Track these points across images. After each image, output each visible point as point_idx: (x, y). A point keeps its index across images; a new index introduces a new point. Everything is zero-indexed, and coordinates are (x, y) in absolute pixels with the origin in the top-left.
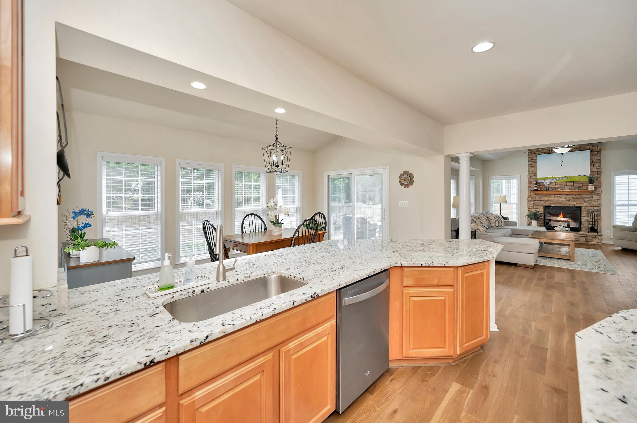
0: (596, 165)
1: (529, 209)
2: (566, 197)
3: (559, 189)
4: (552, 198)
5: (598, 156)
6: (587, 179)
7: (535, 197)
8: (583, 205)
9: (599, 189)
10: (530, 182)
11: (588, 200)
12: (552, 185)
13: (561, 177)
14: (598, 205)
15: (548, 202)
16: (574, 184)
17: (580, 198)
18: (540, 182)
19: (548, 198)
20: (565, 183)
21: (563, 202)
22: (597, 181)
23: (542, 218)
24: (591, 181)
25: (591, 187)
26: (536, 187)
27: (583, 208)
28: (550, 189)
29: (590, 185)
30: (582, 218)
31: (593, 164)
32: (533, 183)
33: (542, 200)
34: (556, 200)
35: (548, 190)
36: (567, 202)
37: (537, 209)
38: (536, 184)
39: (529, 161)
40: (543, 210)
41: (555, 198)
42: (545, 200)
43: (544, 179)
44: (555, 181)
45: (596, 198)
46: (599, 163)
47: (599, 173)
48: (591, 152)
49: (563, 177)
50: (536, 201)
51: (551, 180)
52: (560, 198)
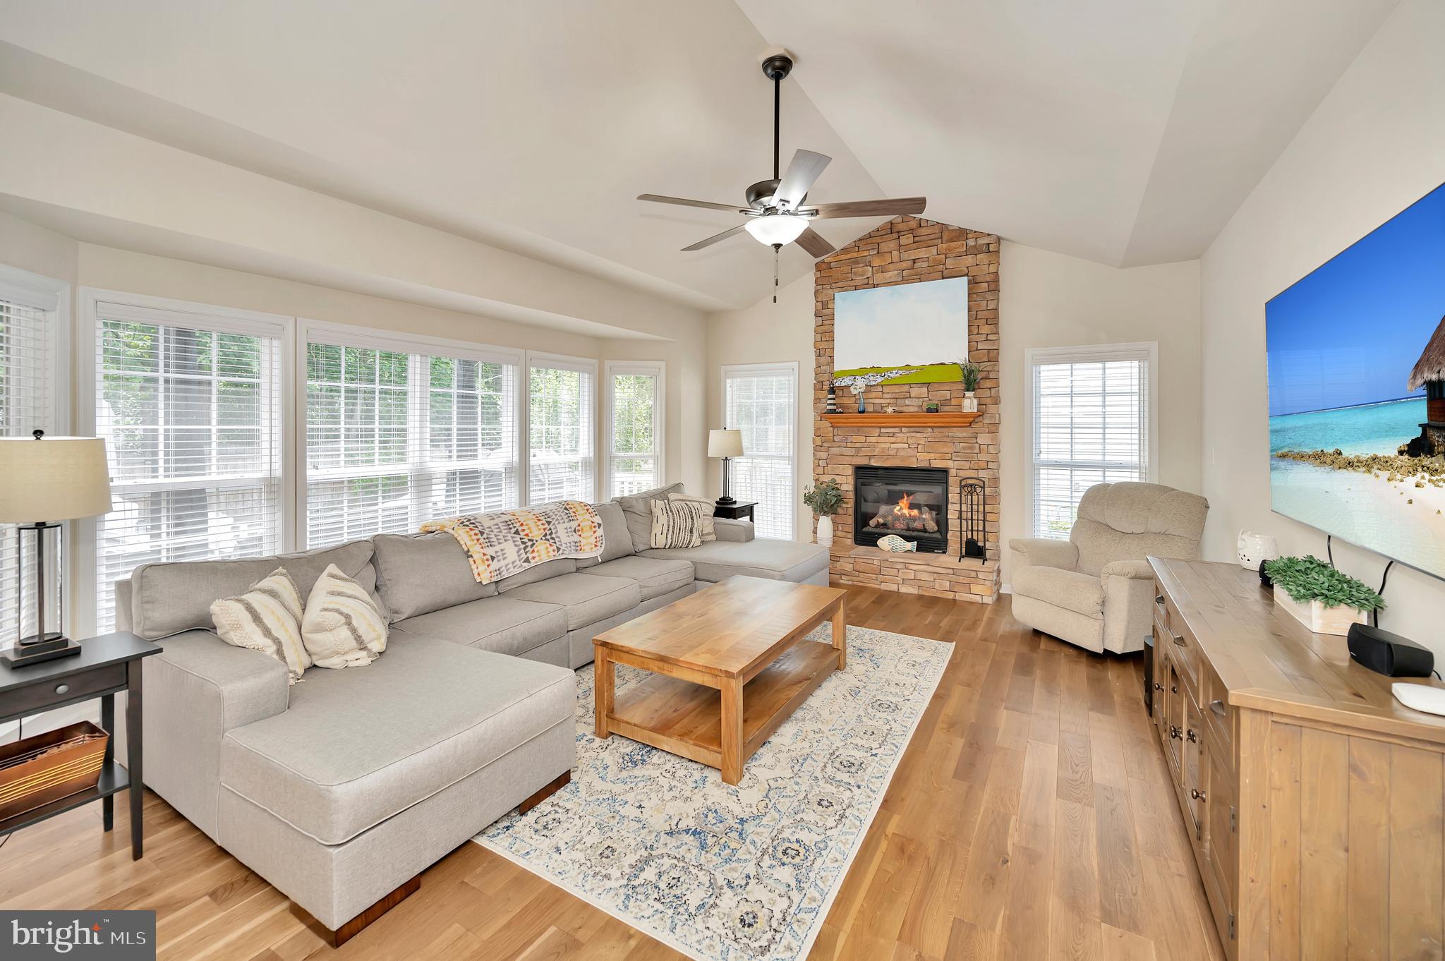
0: (985, 329)
1: (817, 477)
2: (909, 435)
3: (890, 410)
4: (873, 439)
5: (989, 296)
6: (959, 377)
7: (831, 435)
8: (949, 464)
9: (992, 409)
10: (819, 386)
11: (964, 448)
12: (873, 395)
13: (895, 369)
14: (991, 465)
15: (864, 451)
16: (928, 391)
17: (945, 439)
18: (843, 384)
19: (862, 439)
20: (906, 388)
21: (902, 453)
22: (988, 384)
23: (849, 506)
24: (971, 380)
25: (970, 404)
27: (952, 472)
28: (870, 409)
29: (968, 394)
30: (950, 506)
31: (976, 323)
32: (826, 387)
33: (849, 445)
34: (883, 446)
35: (863, 412)
36: (911, 452)
37: (836, 477)
38: (833, 390)
39: (816, 316)
40: (851, 480)
41: (881, 439)
42: (857, 445)
43: (853, 374)
44: (880, 380)
45: (983, 439)
46: (993, 320)
47: (993, 357)
48: (973, 283)
49: (900, 369)
50: (833, 451)
51: (871, 378)
52: (893, 439)
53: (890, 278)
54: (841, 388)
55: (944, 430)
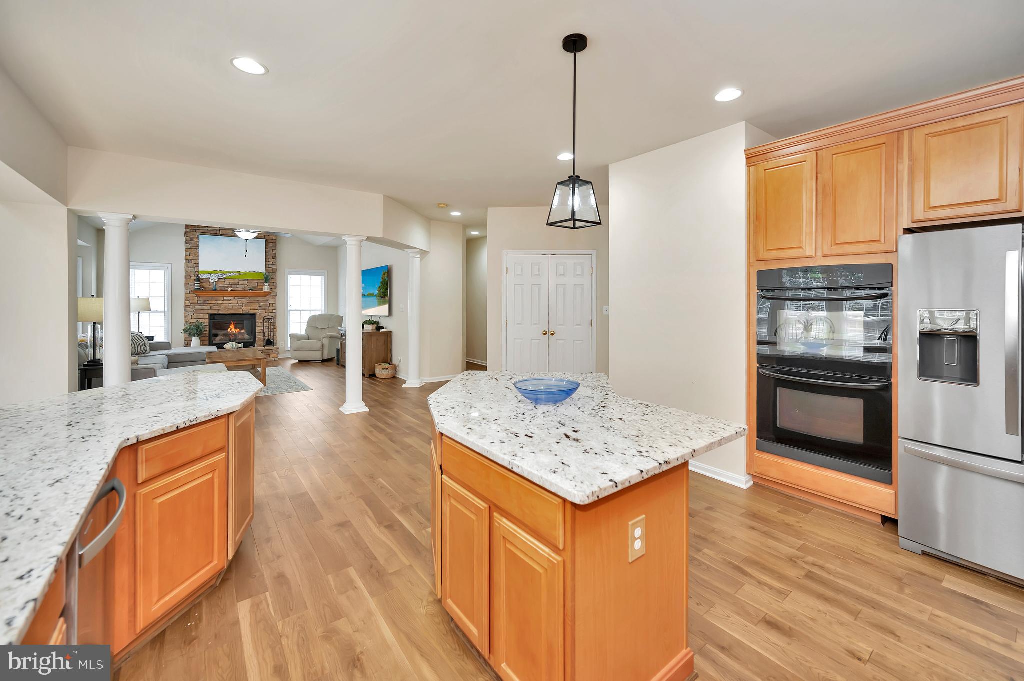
0: (272, 260)
1: (187, 321)
2: (238, 300)
3: (230, 290)
4: (220, 302)
5: (273, 248)
6: (262, 278)
7: (196, 300)
8: (257, 311)
9: (274, 290)
10: (188, 277)
11: (264, 305)
12: (220, 283)
13: (232, 272)
14: (274, 311)
15: (215, 308)
16: (247, 282)
17: (256, 302)
18: (204, 277)
19: (214, 302)
20: (237, 281)
21: (235, 308)
22: (273, 281)
23: (207, 332)
24: (267, 280)
25: (267, 288)
26: (198, 285)
27: (258, 315)
28: (219, 289)
29: (266, 284)
30: (257, 328)
31: (268, 258)
32: (193, 278)
34: (226, 305)
35: (216, 290)
36: (240, 307)
37: (199, 320)
38: (199, 280)
39: (186, 244)
40: (207, 320)
41: (225, 302)
42: (211, 305)
43: (210, 273)
44: (224, 277)
45: (271, 301)
46: (275, 257)
47: (275, 271)
48: (267, 242)
49: (234, 273)
50: (197, 308)
51: (220, 275)
52: (230, 302)
53: (229, 233)
54: (202, 279)
55: (255, 298)
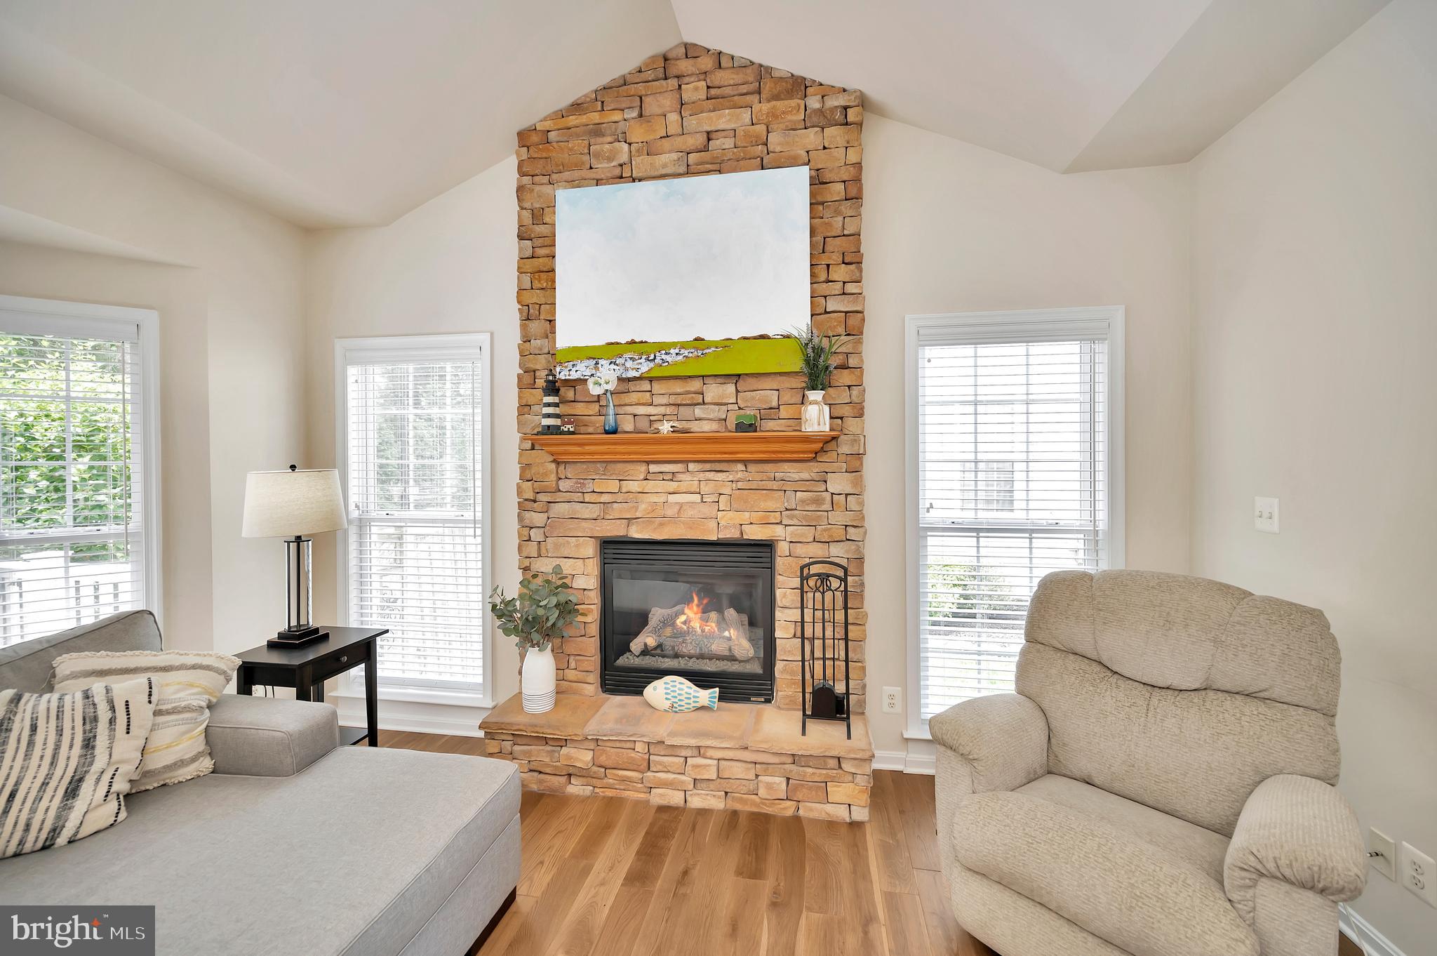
0: (840, 273)
1: (527, 562)
2: (701, 476)
3: (665, 428)
4: (634, 486)
5: (846, 208)
6: (797, 364)
7: (553, 477)
8: (778, 532)
9: (852, 425)
10: (527, 379)
11: (803, 501)
12: (634, 397)
13: (674, 345)
15: (617, 510)
16: (737, 391)
17: (771, 485)
18: (574, 376)
19: (613, 486)
20: (695, 384)
21: (690, 512)
22: (845, 378)
23: (589, 619)
24: (817, 369)
25: (816, 416)
26: (550, 410)
27: (782, 548)
28: (628, 425)
29: (813, 396)
30: (777, 614)
32: (541, 383)
33: (588, 498)
34: (654, 498)
35: (615, 432)
36: (706, 511)
37: (562, 562)
38: (553, 387)
39: (521, 237)
40: (593, 567)
41: (650, 486)
42: (605, 498)
43: (593, 355)
44: (645, 367)
45: (838, 483)
46: (853, 260)
47: (853, 323)
48: (818, 182)
49: (683, 345)
50: (560, 509)
51: (629, 364)
52: (672, 486)
53: (664, 166)
54: (568, 383)
55: (768, 467)
